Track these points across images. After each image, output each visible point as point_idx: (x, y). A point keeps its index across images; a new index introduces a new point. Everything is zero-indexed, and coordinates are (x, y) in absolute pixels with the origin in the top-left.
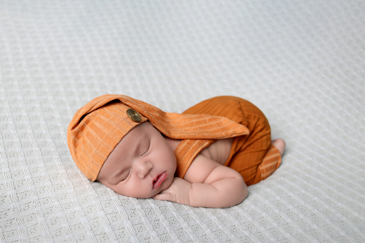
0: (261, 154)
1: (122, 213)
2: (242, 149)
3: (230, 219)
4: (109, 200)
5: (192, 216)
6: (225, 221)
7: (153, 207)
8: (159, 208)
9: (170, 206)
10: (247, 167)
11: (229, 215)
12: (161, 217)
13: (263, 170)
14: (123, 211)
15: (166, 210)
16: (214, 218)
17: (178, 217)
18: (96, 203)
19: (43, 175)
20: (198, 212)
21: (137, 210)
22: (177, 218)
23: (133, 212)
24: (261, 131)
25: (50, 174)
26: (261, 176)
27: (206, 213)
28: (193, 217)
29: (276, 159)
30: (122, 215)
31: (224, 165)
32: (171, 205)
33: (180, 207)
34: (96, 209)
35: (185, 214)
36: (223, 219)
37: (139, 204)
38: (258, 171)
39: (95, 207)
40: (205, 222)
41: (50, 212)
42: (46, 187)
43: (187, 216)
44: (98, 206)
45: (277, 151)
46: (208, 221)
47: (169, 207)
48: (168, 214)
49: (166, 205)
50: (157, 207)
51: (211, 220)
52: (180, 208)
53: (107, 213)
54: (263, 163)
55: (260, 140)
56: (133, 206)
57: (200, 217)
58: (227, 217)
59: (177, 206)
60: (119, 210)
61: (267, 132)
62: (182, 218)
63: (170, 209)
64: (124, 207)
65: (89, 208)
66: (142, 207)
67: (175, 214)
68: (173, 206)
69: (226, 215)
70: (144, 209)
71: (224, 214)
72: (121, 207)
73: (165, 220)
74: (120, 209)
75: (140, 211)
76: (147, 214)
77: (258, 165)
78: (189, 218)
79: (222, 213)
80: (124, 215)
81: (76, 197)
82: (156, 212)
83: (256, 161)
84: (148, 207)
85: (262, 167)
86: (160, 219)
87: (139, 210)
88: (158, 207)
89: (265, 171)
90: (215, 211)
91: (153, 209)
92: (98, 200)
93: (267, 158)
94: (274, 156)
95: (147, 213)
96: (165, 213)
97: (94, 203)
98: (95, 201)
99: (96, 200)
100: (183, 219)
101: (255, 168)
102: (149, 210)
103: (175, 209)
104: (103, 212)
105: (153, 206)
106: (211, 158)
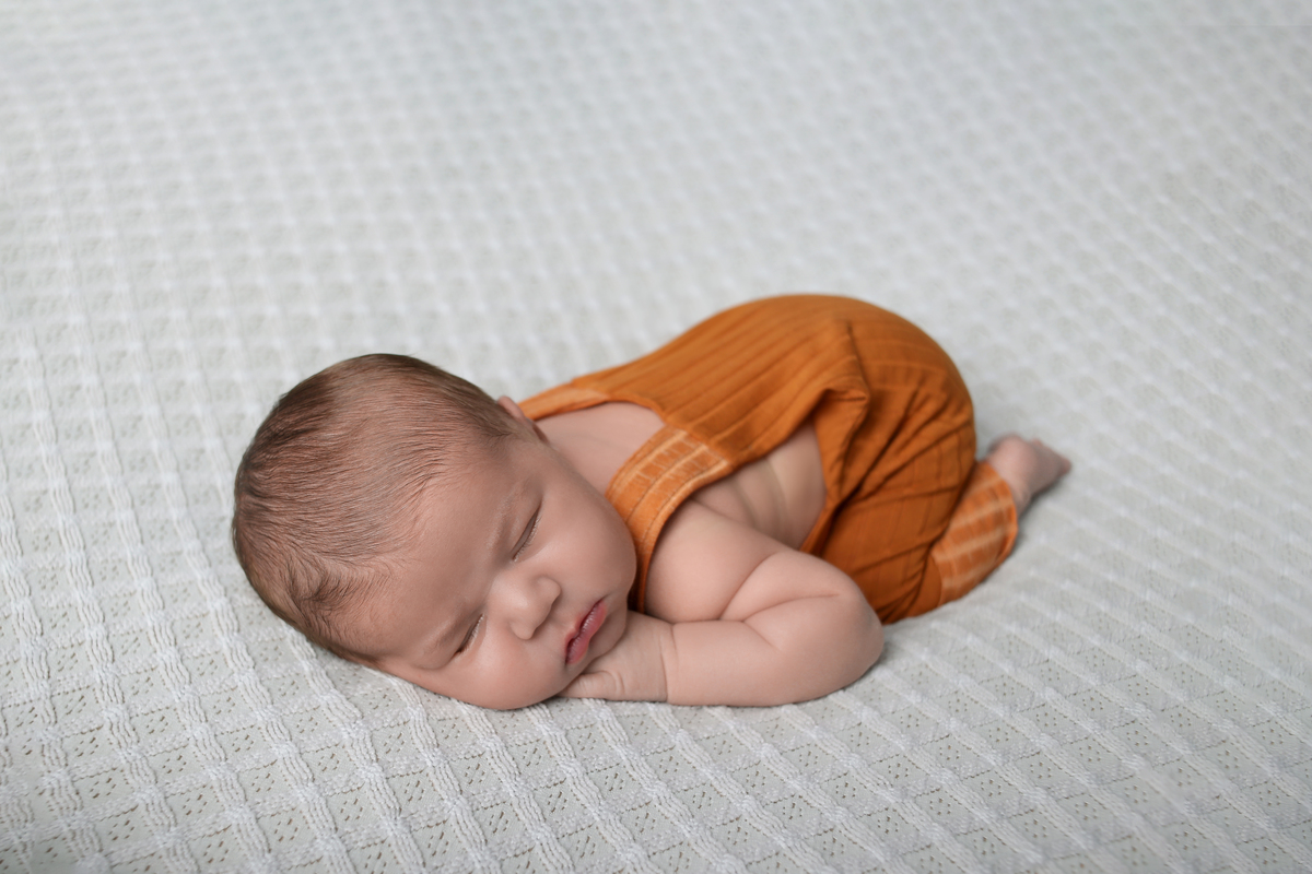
0: (940, 503)
1: (438, 771)
2: (868, 487)
3: (830, 752)
4: (401, 722)
5: (685, 755)
6: (811, 758)
7: (545, 734)
8: (566, 735)
9: (606, 724)
10: (888, 553)
11: (826, 736)
12: (570, 770)
13: (948, 565)
14: (441, 765)
15: (590, 742)
16: (769, 756)
17: (634, 763)
18: (353, 735)
19: (150, 624)
20: (706, 736)
21: (487, 755)
22: (628, 765)
23: (474, 766)
24: (935, 416)
25: (178, 618)
26: (940, 584)
27: (738, 737)
28: (688, 758)
29: (1000, 520)
30: (440, 778)
31: (798, 547)
32: (610, 719)
33: (642, 723)
34: (354, 759)
35: (659, 750)
36: (804, 752)
38: (930, 568)
39: (350, 751)
40: (732, 770)
41: (175, 765)
42: (159, 669)
43: (666, 756)
44: (362, 746)
45: (1003, 490)
46: (744, 766)
47: (601, 729)
48: (598, 757)
49: (594, 718)
50: (560, 734)
51: (756, 761)
52: (643, 728)
53: (391, 772)
54: (948, 539)
55: (935, 452)
57: (715, 753)
58: (820, 745)
59: (630, 719)
60: (429, 764)
61: (960, 419)
62: (647, 767)
63: (605, 733)
65: (327, 754)
66: (506, 743)
67: (620, 752)
68: (616, 723)
69: (814, 736)
70: (514, 749)
71: (808, 732)
73: (586, 777)
74: (433, 759)
75: (498, 761)
76: (522, 766)
77: (931, 545)
78: (673, 763)
79: (802, 730)
80: (446, 778)
81: (270, 706)
82: (553, 753)
83: (921, 532)
84: (526, 738)
85: (946, 554)
86: (568, 775)
88: (563, 733)
89: (955, 568)
90: (774, 723)
91: (544, 743)
92: (360, 728)
93: (966, 518)
94: (989, 509)
95: (523, 764)
97: (346, 736)
98: (350, 730)
99: (353, 726)
100: (651, 771)
101: (919, 554)
102: (530, 749)
103: (624, 734)
105: (543, 730)
106: (751, 521)
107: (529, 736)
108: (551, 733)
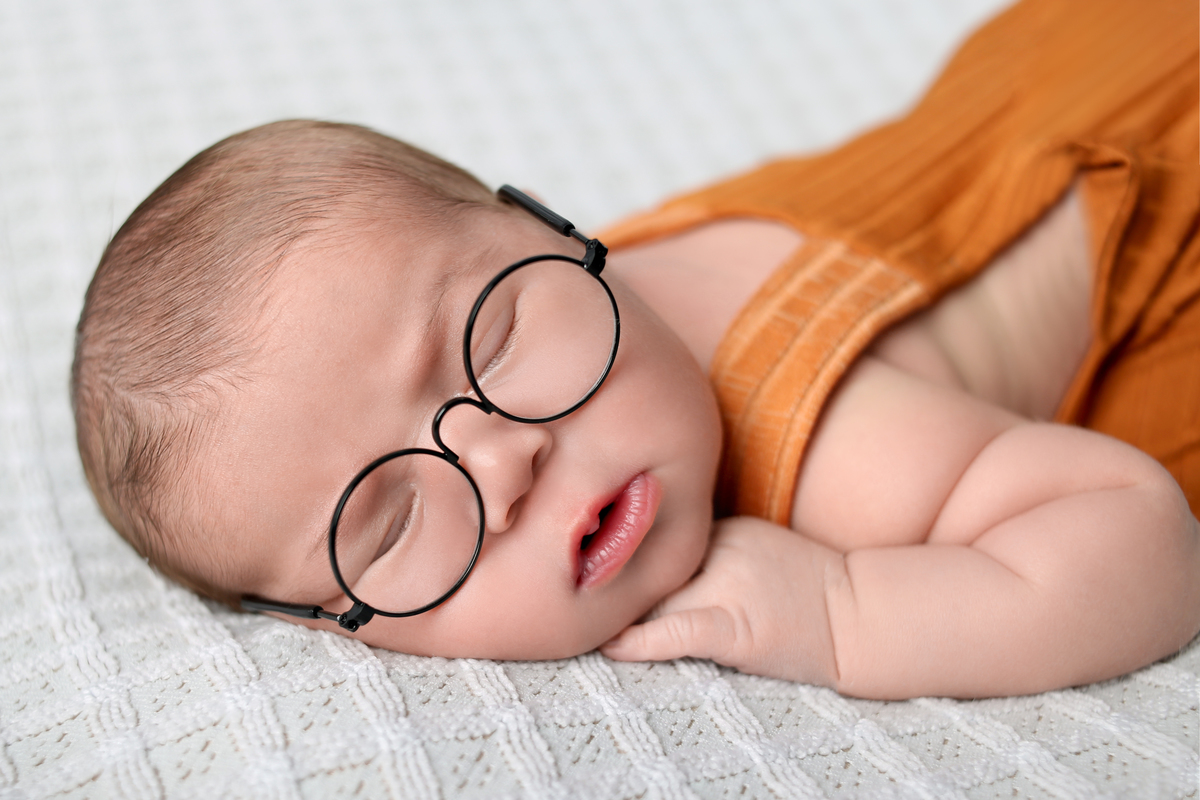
1: (400, 762)
3: (1149, 754)
4: (327, 683)
5: (872, 759)
6: (1115, 767)
7: (609, 712)
8: (648, 720)
9: (721, 707)
11: (1137, 727)
12: (656, 775)
14: (408, 749)
15: (691, 733)
16: (1034, 760)
17: (777, 769)
18: (243, 704)
20: (910, 730)
21: (500, 738)
22: (765, 773)
23: (473, 755)
27: (970, 732)
28: (880, 764)
30: (404, 774)
32: (728, 699)
33: (789, 711)
35: (824, 751)
36: (1100, 755)
37: (517, 703)
39: (238, 733)
40: (967, 785)
43: (836, 761)
44: (259, 722)
46: (989, 779)
47: (712, 713)
48: (707, 757)
49: (695, 696)
50: (637, 716)
51: (1010, 770)
52: (791, 717)
53: (309, 767)
56: (477, 714)
57: (931, 756)
58: (1127, 742)
59: (767, 703)
60: (384, 747)
62: (802, 775)
63: (719, 720)
64: (415, 725)
65: (196, 742)
66: (537, 718)
67: (752, 751)
68: (740, 706)
69: (1113, 729)
70: (552, 731)
71: (1101, 722)
72: (402, 720)
73: (687, 790)
74: (393, 737)
75: (519, 748)
76: (565, 764)
78: (851, 772)
79: (1088, 720)
80: (414, 774)
81: (112, 678)
82: (624, 746)
84: (574, 714)
86: (651, 785)
87: (515, 738)
88: (641, 714)
90: (1036, 714)
91: (608, 728)
92: (253, 691)
95: (566, 759)
96: (682, 752)
97: (231, 707)
98: (237, 696)
99: (244, 689)
100: (809, 782)
102: (582, 734)
103: (756, 722)
104: (286, 765)
105: (605, 705)
106: (960, 381)
107: (581, 713)
108: (620, 712)
